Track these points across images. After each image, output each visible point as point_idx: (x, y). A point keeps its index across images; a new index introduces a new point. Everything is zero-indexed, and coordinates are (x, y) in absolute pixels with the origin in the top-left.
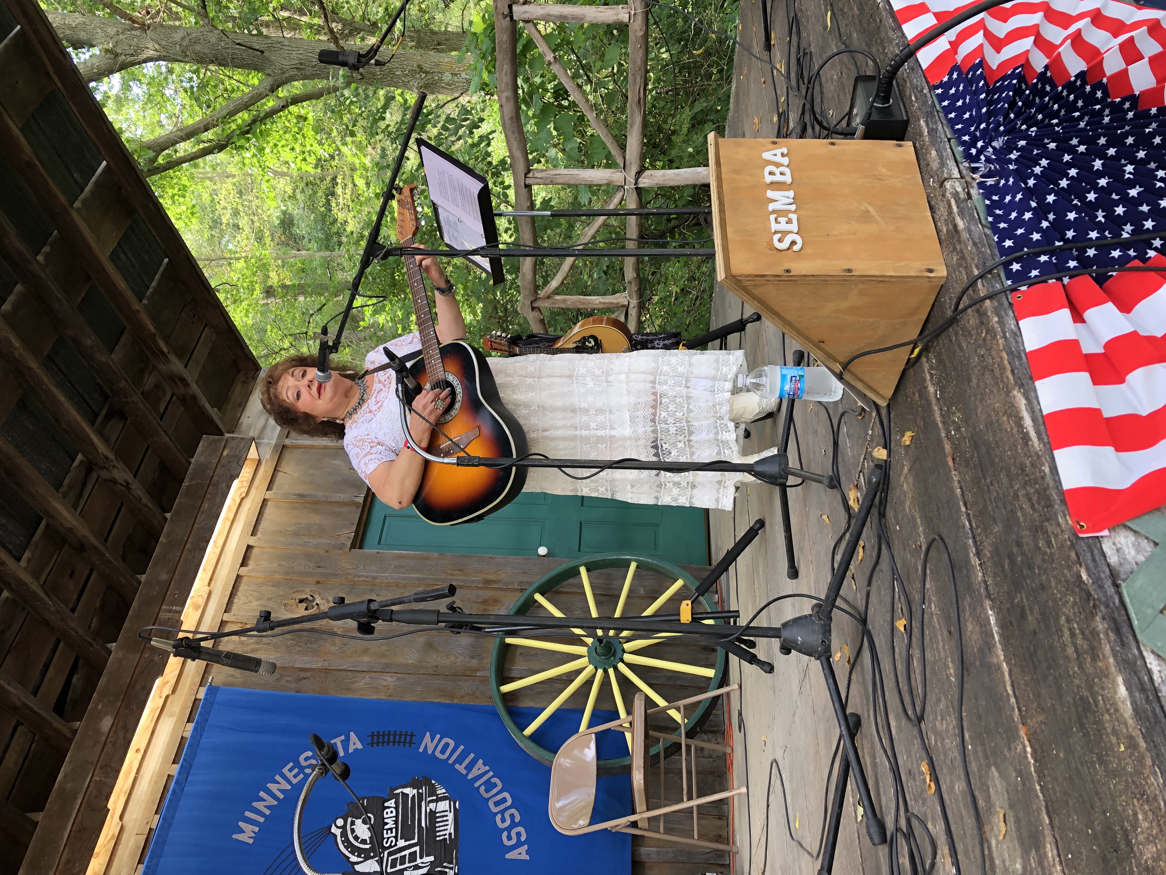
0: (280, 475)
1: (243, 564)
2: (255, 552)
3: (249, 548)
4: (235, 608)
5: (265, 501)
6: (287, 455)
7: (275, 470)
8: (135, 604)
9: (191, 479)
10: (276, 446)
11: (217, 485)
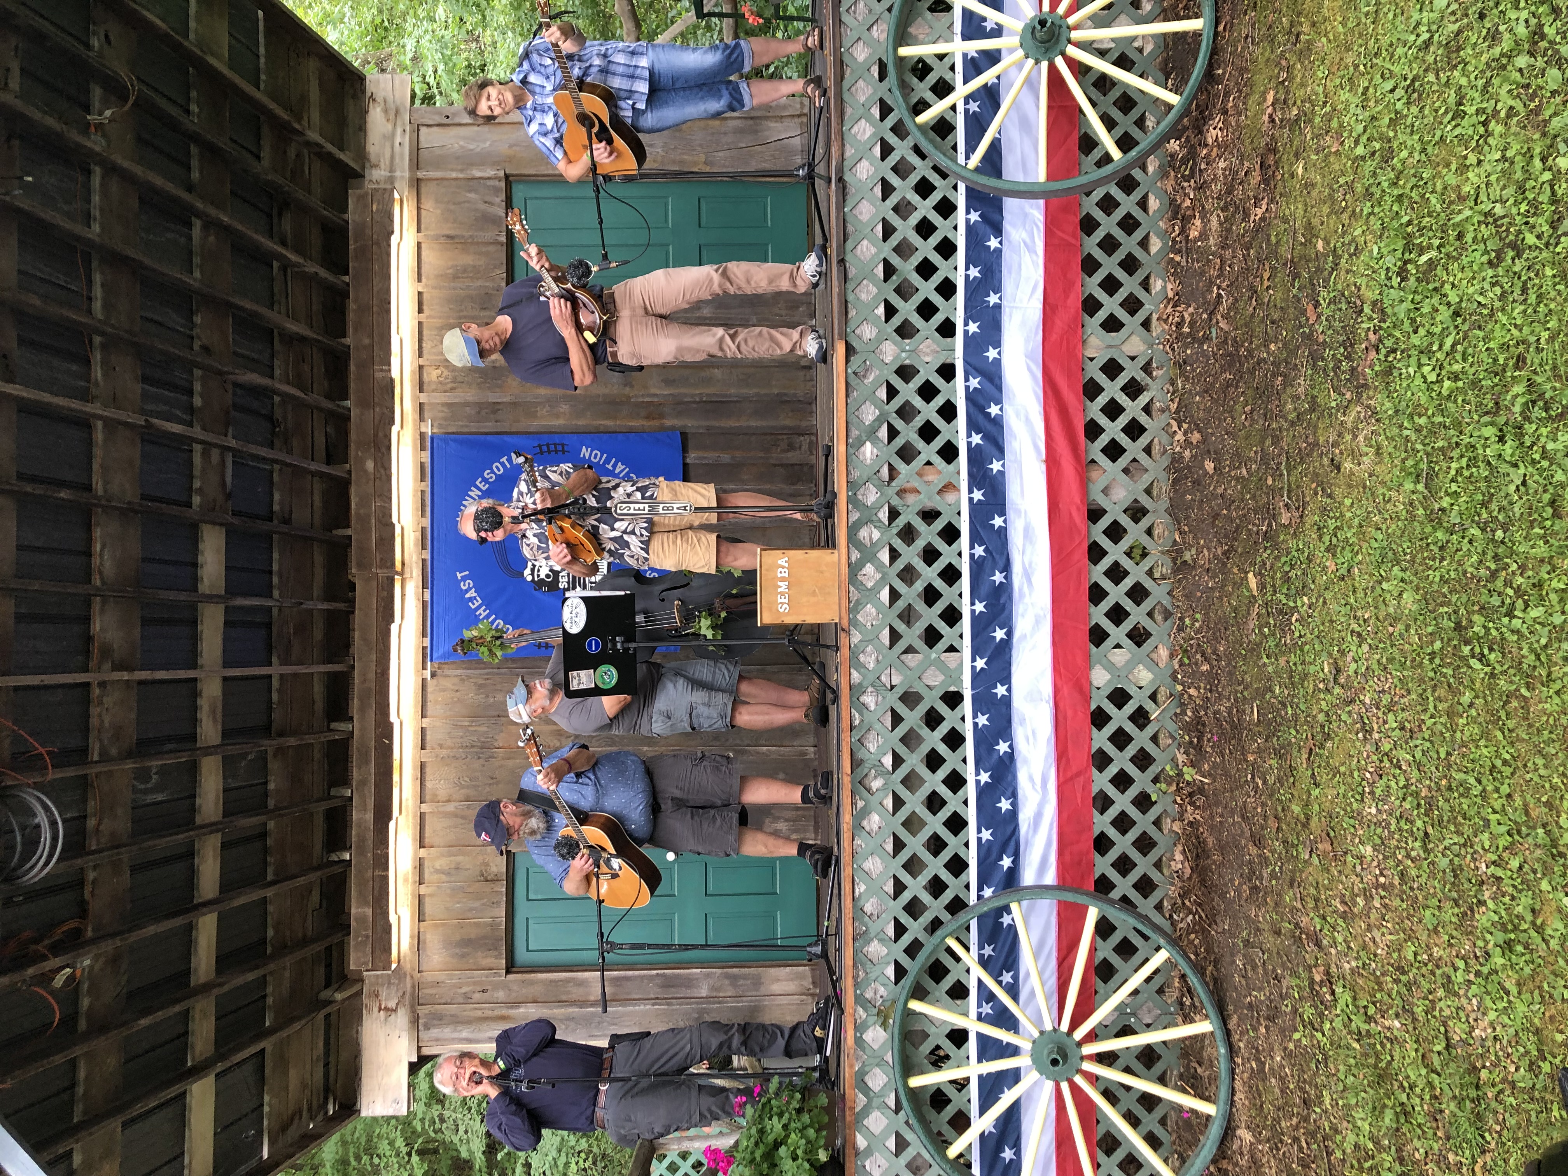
0: (423, 213)
1: (420, 311)
2: (426, 297)
3: (420, 294)
4: (425, 352)
5: (419, 245)
6: (424, 189)
7: (419, 209)
8: (352, 368)
9: (356, 241)
10: (411, 180)
11: (378, 244)
